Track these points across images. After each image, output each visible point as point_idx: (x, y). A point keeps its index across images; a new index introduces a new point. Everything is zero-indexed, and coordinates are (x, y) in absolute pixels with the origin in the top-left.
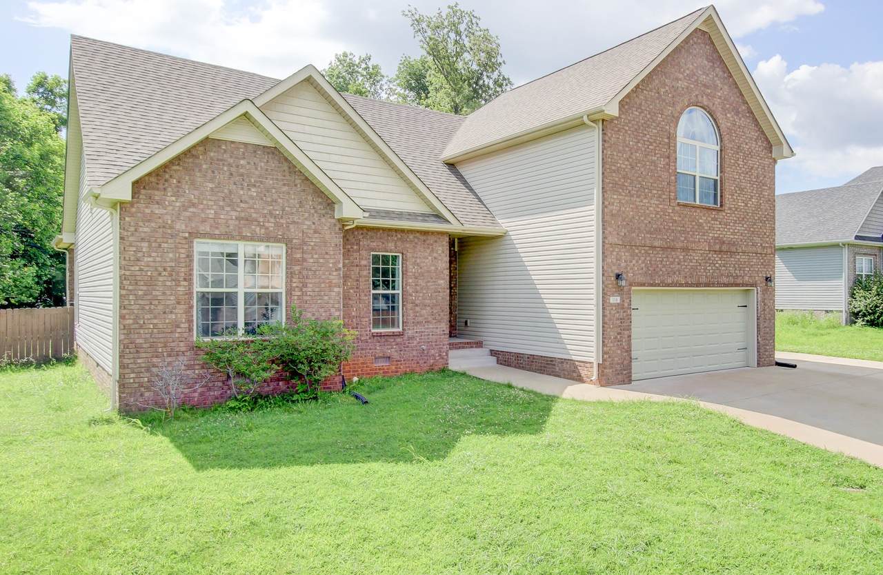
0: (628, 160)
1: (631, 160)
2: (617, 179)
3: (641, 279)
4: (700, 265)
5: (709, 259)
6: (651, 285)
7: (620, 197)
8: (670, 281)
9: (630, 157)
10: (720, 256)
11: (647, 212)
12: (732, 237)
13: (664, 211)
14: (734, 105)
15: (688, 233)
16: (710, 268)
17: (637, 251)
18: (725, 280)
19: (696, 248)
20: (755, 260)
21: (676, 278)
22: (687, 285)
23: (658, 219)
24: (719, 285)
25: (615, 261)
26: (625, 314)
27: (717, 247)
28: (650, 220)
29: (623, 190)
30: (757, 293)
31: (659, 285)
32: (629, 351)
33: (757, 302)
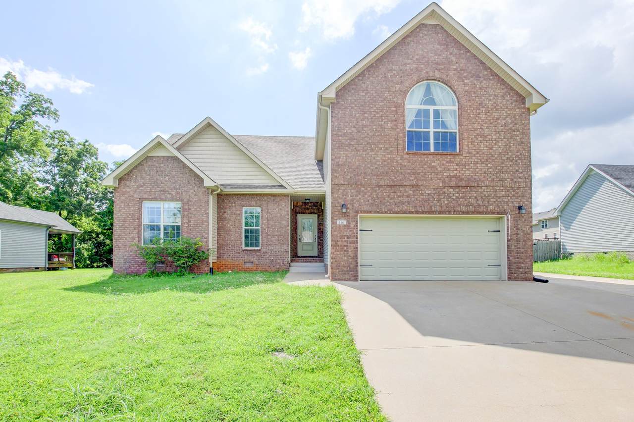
0: (354, 127)
1: (357, 127)
2: (343, 141)
3: (366, 208)
4: (433, 197)
5: (444, 192)
6: (378, 212)
7: (346, 153)
8: (398, 209)
9: (356, 125)
10: (457, 190)
11: (374, 161)
12: (472, 175)
13: (392, 160)
14: (473, 72)
15: (419, 174)
16: (445, 199)
17: (363, 189)
18: (464, 209)
19: (427, 184)
20: (503, 193)
21: (404, 207)
22: (417, 212)
23: (385, 165)
24: (455, 212)
25: (341, 196)
26: (351, 232)
27: (454, 183)
28: (376, 166)
29: (349, 147)
30: (508, 220)
31: (386, 213)
32: (355, 258)
33: (508, 227)
